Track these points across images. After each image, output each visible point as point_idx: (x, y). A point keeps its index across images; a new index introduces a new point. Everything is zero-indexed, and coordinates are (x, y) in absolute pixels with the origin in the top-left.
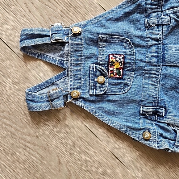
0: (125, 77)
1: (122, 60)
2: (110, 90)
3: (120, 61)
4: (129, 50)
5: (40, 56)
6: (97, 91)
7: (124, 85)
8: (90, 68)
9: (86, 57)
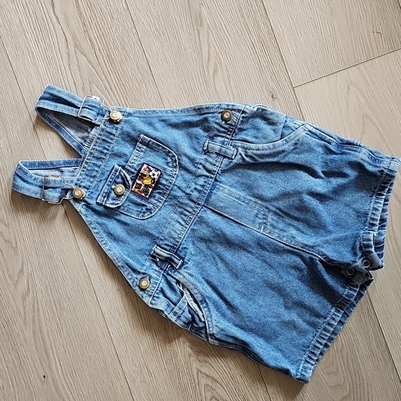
0: (152, 200)
1: (156, 177)
2: (126, 208)
3: (153, 177)
4: (171, 169)
5: (57, 127)
6: (108, 202)
7: (147, 209)
8: (112, 169)
9: (114, 154)
